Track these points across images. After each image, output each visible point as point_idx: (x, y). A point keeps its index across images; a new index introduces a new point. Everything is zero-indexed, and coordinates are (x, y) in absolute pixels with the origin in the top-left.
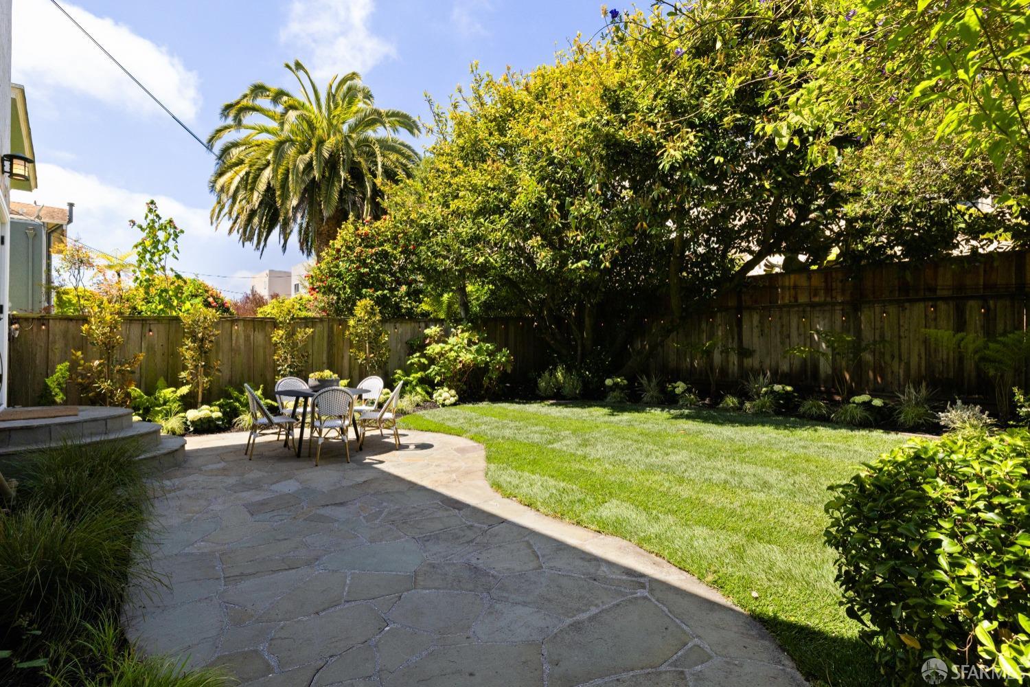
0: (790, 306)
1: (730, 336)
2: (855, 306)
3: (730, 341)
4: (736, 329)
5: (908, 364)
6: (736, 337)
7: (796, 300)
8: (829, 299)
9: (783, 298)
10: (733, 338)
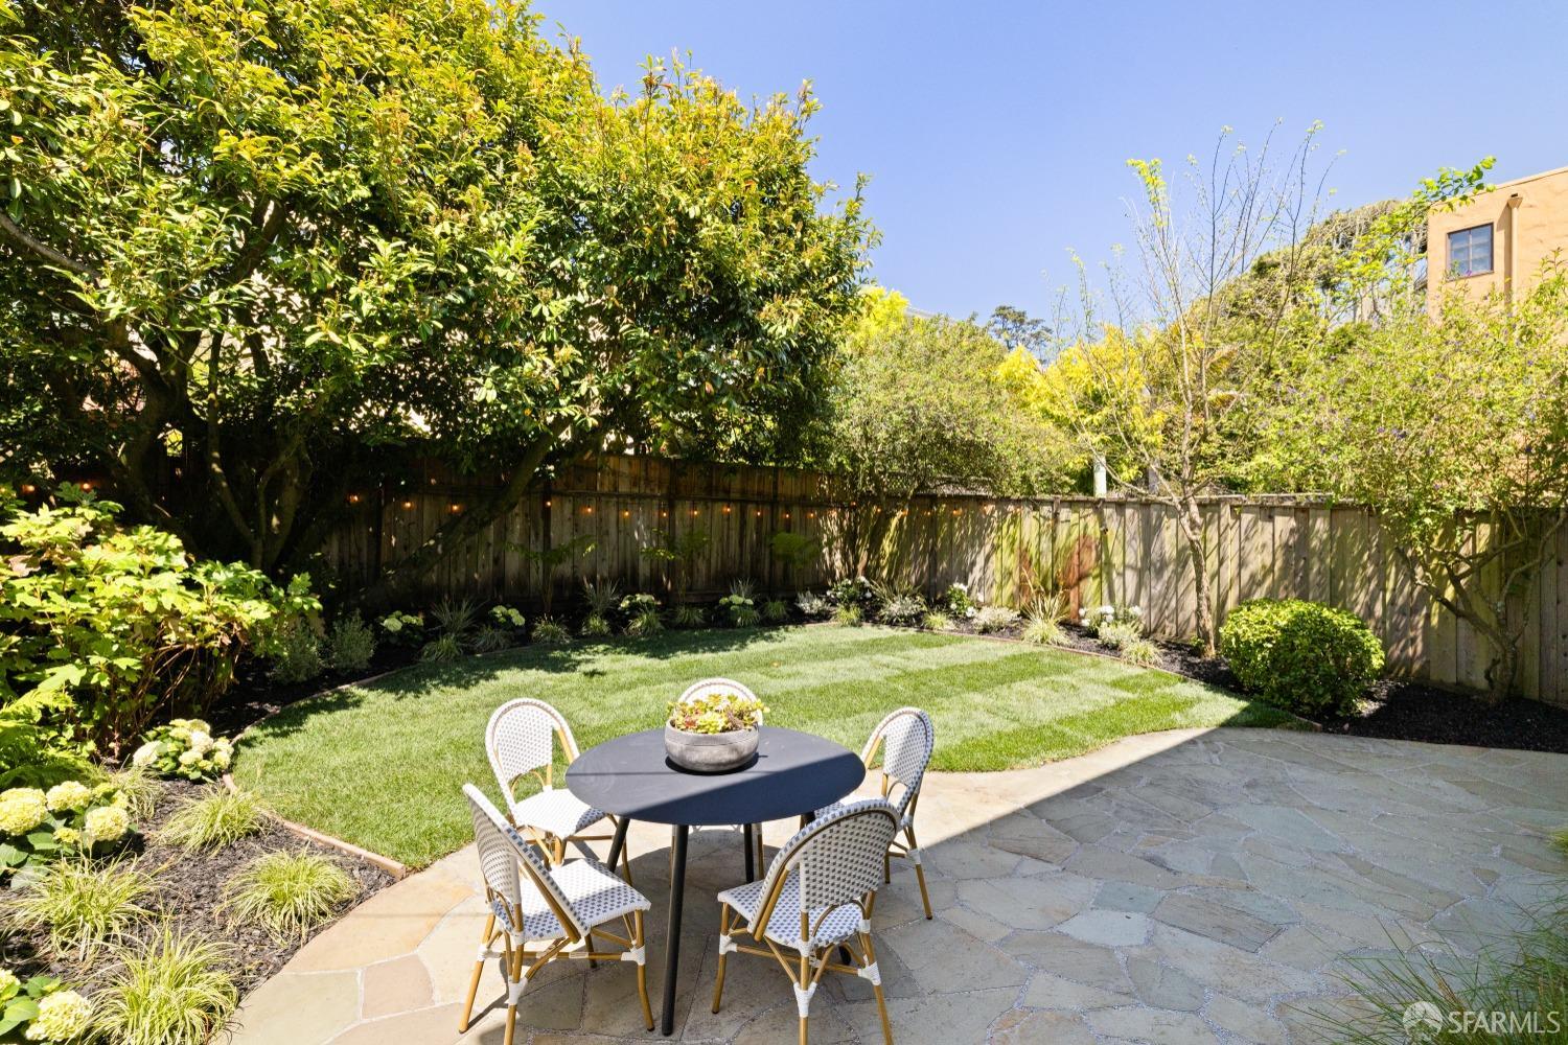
0: (609, 495)
1: (533, 533)
2: (671, 503)
3: (533, 538)
4: (541, 522)
5: (709, 561)
6: (541, 534)
7: (616, 489)
8: (648, 491)
9: (602, 484)
10: (537, 535)
